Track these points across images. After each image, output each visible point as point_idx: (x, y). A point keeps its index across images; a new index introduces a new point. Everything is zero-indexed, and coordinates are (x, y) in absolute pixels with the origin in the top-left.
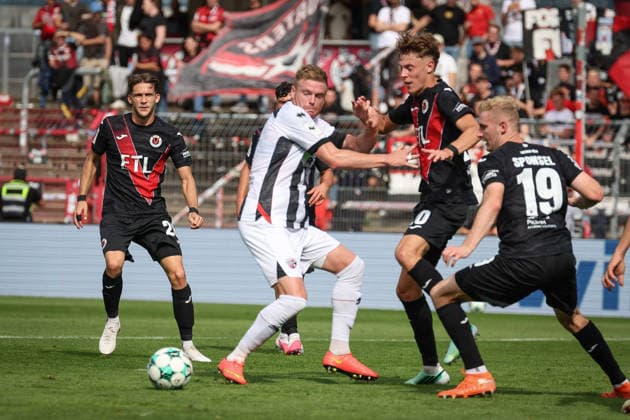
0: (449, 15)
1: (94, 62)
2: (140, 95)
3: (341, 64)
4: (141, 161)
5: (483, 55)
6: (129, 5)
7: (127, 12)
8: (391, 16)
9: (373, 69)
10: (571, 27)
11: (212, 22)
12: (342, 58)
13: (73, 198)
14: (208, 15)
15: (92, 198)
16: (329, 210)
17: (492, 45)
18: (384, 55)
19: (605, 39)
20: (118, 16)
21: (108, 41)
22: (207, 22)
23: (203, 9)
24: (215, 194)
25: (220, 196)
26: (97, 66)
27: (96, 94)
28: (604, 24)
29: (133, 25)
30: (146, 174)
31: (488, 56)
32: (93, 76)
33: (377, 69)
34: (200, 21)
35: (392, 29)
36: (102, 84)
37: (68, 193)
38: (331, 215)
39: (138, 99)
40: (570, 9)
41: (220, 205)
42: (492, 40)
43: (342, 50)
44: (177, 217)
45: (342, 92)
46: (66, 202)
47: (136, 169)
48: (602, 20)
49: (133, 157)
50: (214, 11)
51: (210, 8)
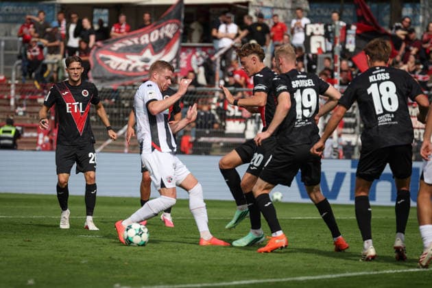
0: (259, 28)
1: (54, 56)
2: (74, 69)
3: (197, 57)
4: (78, 105)
6: (74, 23)
7: (72, 27)
8: (227, 29)
9: (216, 60)
11: (122, 32)
12: (198, 54)
13: (41, 136)
14: (120, 29)
15: (52, 136)
16: (190, 143)
18: (222, 52)
19: (351, 42)
20: (67, 29)
21: (62, 44)
22: (119, 32)
23: (117, 25)
24: (124, 134)
26: (55, 59)
27: (55, 75)
28: (351, 34)
29: (76, 35)
30: (82, 113)
32: (53, 64)
33: (218, 60)
34: (115, 32)
35: (227, 37)
37: (39, 133)
38: (191, 145)
39: (72, 71)
40: (331, 25)
43: (197, 49)
44: (102, 147)
45: (198, 73)
46: (37, 138)
47: (76, 111)
48: (349, 32)
49: (73, 104)
50: (123, 26)
51: (121, 25)
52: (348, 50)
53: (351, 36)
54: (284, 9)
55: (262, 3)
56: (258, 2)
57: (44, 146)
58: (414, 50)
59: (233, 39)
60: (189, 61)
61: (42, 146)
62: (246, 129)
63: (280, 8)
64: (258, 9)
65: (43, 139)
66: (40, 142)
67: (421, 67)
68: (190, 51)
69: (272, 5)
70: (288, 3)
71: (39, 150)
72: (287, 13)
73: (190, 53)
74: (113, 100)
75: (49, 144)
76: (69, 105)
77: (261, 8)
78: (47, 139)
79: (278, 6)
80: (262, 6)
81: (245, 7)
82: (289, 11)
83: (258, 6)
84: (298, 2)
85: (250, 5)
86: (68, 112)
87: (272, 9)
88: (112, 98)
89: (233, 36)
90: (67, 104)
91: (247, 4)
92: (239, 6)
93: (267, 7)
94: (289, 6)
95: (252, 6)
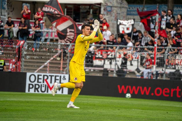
10: (154, 21)
13: (11, 65)
15: (17, 65)
24: (47, 64)
25: (48, 65)
37: (10, 63)
41: (48, 67)
44: (37, 70)
46: (9, 66)
48: (163, 19)
52: (162, 28)
53: (164, 21)
54: (117, 7)
55: (107, 4)
56: (105, 3)
62: (104, 63)
66: (11, 67)
69: (111, 5)
74: (48, 49)
75: (15, 69)
78: (14, 66)
79: (114, 6)
80: (107, 6)
81: (99, 6)
83: (105, 6)
84: (123, 4)
85: (102, 5)
87: (111, 7)
88: (47, 48)
91: (100, 4)
92: (97, 5)
93: (109, 6)
94: (119, 6)
95: (103, 5)
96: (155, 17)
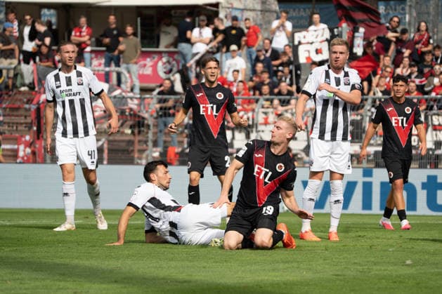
0: (234, 32)
1: (9, 61)
2: (210, 68)
3: (164, 64)
4: (212, 107)
5: (262, 58)
6: (29, 25)
7: (27, 30)
8: (200, 33)
9: (191, 66)
11: (84, 36)
12: (164, 60)
13: (22, 147)
14: (81, 32)
15: (35, 147)
16: (177, 153)
17: (267, 51)
18: (197, 57)
19: (359, 46)
20: (21, 32)
21: (16, 48)
22: (80, 36)
23: (77, 29)
24: (103, 144)
25: (105, 145)
27: (10, 82)
28: (358, 37)
29: (32, 38)
30: (216, 116)
31: (265, 58)
32: (8, 70)
33: (194, 66)
34: (76, 36)
35: (201, 41)
36: (16, 75)
37: (19, 144)
38: (178, 156)
39: (209, 70)
40: (337, 28)
42: (267, 48)
43: (163, 55)
45: (175, 80)
46: (17, 150)
47: (209, 113)
48: (356, 34)
49: (207, 106)
50: (84, 29)
51: (82, 28)
52: (356, 54)
53: (359, 38)
54: (254, 10)
55: (231, 4)
56: (228, 2)
57: (25, 158)
58: (407, 52)
59: (208, 44)
60: (155, 67)
61: (23, 158)
63: (251, 10)
64: (228, 11)
65: (24, 151)
66: (21, 154)
67: (416, 69)
68: (156, 57)
69: (241, 7)
70: (257, 3)
71: (20, 163)
72: (257, 15)
73: (156, 59)
75: (31, 156)
76: (203, 107)
77: (231, 10)
78: (28, 150)
79: (248, 8)
80: (233, 8)
81: (215, 9)
82: (259, 13)
83: (229, 8)
84: (268, 3)
85: (220, 6)
86: (201, 113)
87: (243, 10)
89: (208, 41)
90: (201, 106)
91: (217, 5)
92: (208, 7)
93: (236, 9)
94: (258, 7)
95: (222, 7)
96: (340, 29)
